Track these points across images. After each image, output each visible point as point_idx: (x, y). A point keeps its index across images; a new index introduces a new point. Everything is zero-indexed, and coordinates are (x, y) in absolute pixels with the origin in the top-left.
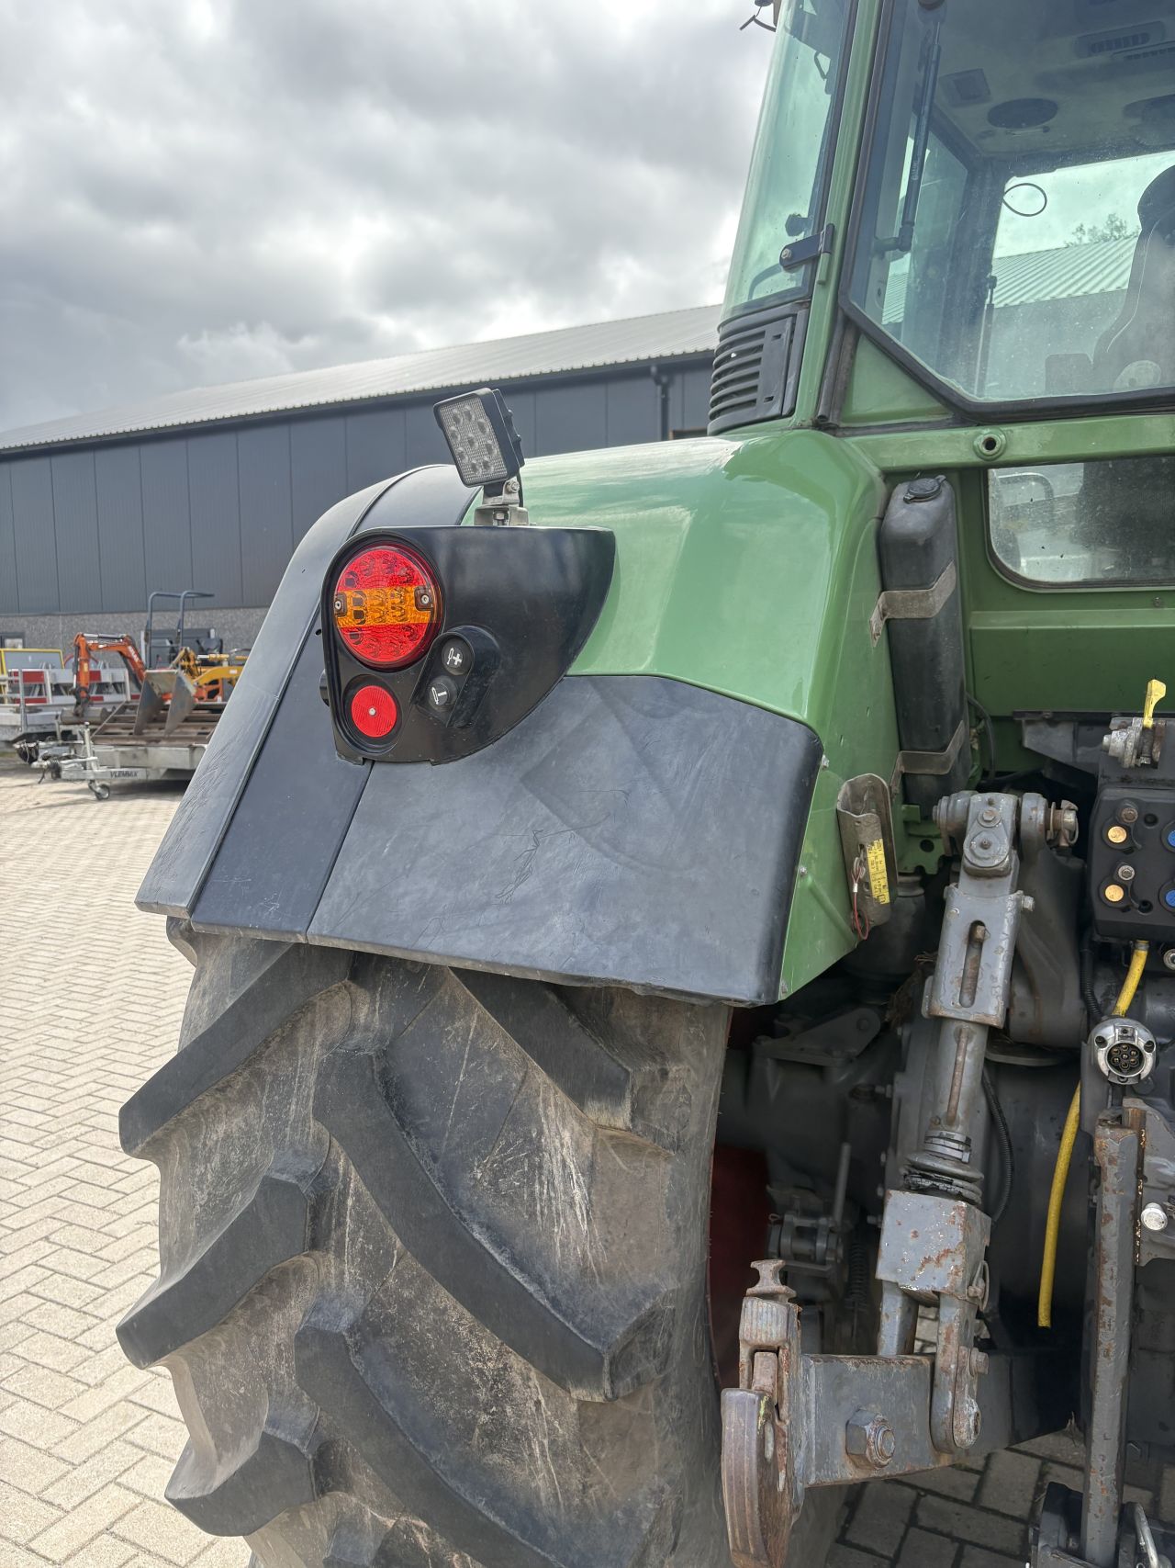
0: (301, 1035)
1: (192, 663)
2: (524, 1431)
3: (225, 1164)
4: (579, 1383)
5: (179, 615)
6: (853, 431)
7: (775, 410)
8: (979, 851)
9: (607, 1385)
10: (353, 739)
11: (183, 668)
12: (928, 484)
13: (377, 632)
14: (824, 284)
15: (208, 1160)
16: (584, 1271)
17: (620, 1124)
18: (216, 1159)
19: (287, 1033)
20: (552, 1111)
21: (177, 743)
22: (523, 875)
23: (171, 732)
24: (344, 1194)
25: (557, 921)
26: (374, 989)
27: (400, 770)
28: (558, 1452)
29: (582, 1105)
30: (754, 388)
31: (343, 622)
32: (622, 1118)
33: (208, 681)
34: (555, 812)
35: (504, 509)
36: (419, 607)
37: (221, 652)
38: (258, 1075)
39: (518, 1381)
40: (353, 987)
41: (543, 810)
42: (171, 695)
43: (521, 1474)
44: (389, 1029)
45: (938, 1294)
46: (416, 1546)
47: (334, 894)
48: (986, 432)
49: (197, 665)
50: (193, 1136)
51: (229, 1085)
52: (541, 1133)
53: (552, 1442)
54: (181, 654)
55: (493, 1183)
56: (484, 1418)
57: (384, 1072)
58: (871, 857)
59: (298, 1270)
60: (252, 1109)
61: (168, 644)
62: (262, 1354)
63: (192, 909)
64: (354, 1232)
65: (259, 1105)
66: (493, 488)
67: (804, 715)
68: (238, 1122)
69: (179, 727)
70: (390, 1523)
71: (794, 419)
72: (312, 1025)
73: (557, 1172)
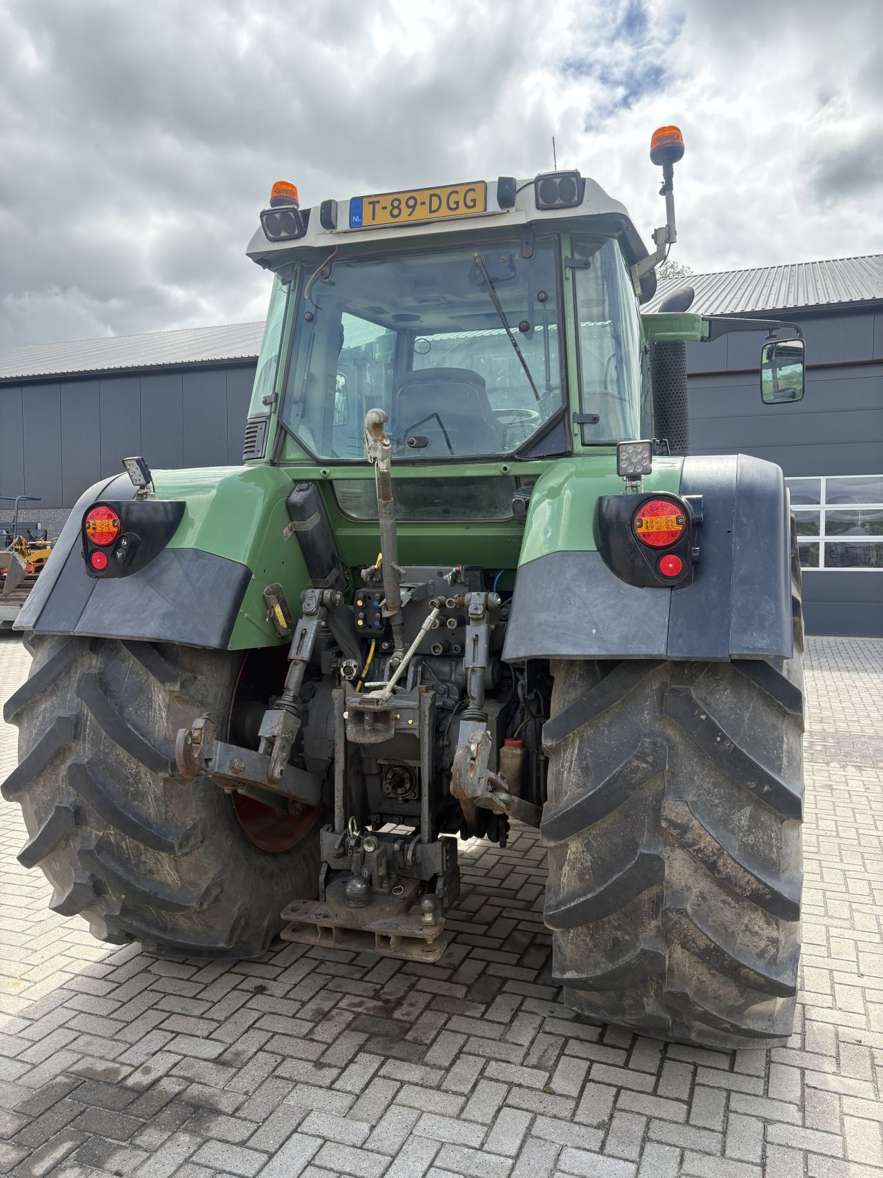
0: (73, 671)
1: (24, 547)
2: (146, 793)
3: (44, 718)
4: (161, 771)
5: (14, 513)
6: (285, 465)
7: (260, 456)
8: (307, 607)
9: (170, 771)
10: (92, 571)
11: (16, 550)
12: (305, 485)
13: (102, 534)
14: (275, 413)
15: (37, 718)
16: (165, 739)
17: (176, 690)
18: (41, 717)
19: (67, 671)
20: (156, 689)
21: (11, 603)
22: (144, 611)
23: (8, 595)
24: (86, 721)
25: (152, 623)
26: (98, 655)
27: (107, 580)
28: (157, 799)
29: (164, 685)
30: (254, 446)
31: (88, 531)
32: (177, 688)
33: (35, 560)
34: (156, 591)
35: (146, 494)
36: (114, 526)
37: (45, 540)
38: (57, 686)
39: (143, 775)
40: (91, 654)
41: (152, 591)
42: (7, 570)
43: (145, 808)
44: (103, 666)
45: (274, 736)
46: (110, 842)
47: (84, 619)
48: (324, 469)
49: (27, 549)
50: (32, 711)
51: (46, 690)
52: (152, 696)
53: (155, 796)
54: (15, 541)
55: (136, 712)
56: (132, 789)
57: (100, 679)
58: (276, 611)
59: (70, 748)
60: (54, 698)
61: (5, 533)
62: (57, 781)
63: (34, 627)
64: (89, 733)
65: (57, 696)
66: (142, 487)
67: (245, 563)
68: (49, 703)
69: (13, 592)
70: (101, 834)
71: (265, 459)
72: (77, 667)
73: (157, 707)
